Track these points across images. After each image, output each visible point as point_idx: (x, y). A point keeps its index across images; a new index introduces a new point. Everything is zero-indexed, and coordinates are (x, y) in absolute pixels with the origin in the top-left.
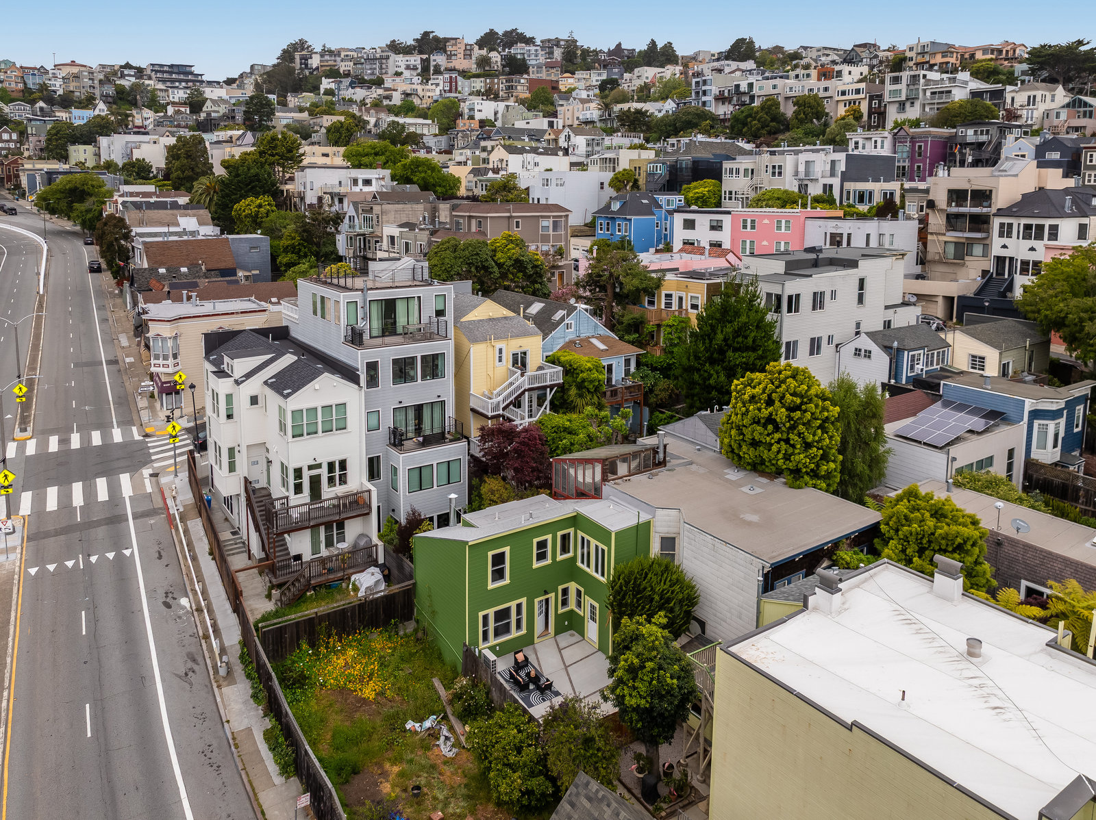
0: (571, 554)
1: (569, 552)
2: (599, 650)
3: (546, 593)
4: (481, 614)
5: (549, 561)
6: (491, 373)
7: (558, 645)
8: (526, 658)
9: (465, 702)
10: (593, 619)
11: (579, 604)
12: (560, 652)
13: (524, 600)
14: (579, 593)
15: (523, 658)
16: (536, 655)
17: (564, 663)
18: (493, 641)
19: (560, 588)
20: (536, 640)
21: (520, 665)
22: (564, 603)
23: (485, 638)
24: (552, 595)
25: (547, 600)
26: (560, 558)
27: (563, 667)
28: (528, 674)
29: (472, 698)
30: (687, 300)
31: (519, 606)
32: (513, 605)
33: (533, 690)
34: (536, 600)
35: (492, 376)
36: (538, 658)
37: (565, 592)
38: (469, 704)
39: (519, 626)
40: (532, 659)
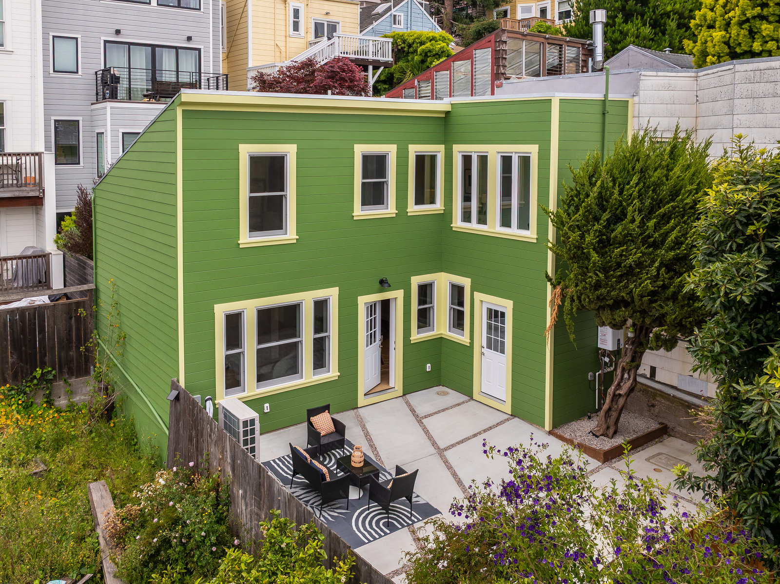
0: (438, 206)
1: (432, 201)
2: (513, 415)
3: (384, 284)
4: (221, 310)
5: (390, 209)
6: (281, 44)
7: (413, 411)
8: (339, 428)
9: (154, 534)
10: (496, 345)
11: (458, 321)
12: (420, 422)
13: (332, 294)
14: (458, 293)
15: (331, 427)
16: (364, 428)
17: (434, 444)
18: (251, 388)
19: (416, 281)
20: (362, 401)
21: (324, 441)
22: (424, 319)
23: (233, 380)
24: (397, 295)
25: (386, 305)
26: (413, 209)
27: (432, 450)
28: (344, 463)
29: (176, 522)
30: (553, 10)
31: (321, 307)
32: (306, 299)
33: (359, 502)
34: (363, 301)
35: (283, 49)
36: (367, 435)
37: (425, 292)
38: (166, 542)
39: (320, 362)
40: (353, 434)
